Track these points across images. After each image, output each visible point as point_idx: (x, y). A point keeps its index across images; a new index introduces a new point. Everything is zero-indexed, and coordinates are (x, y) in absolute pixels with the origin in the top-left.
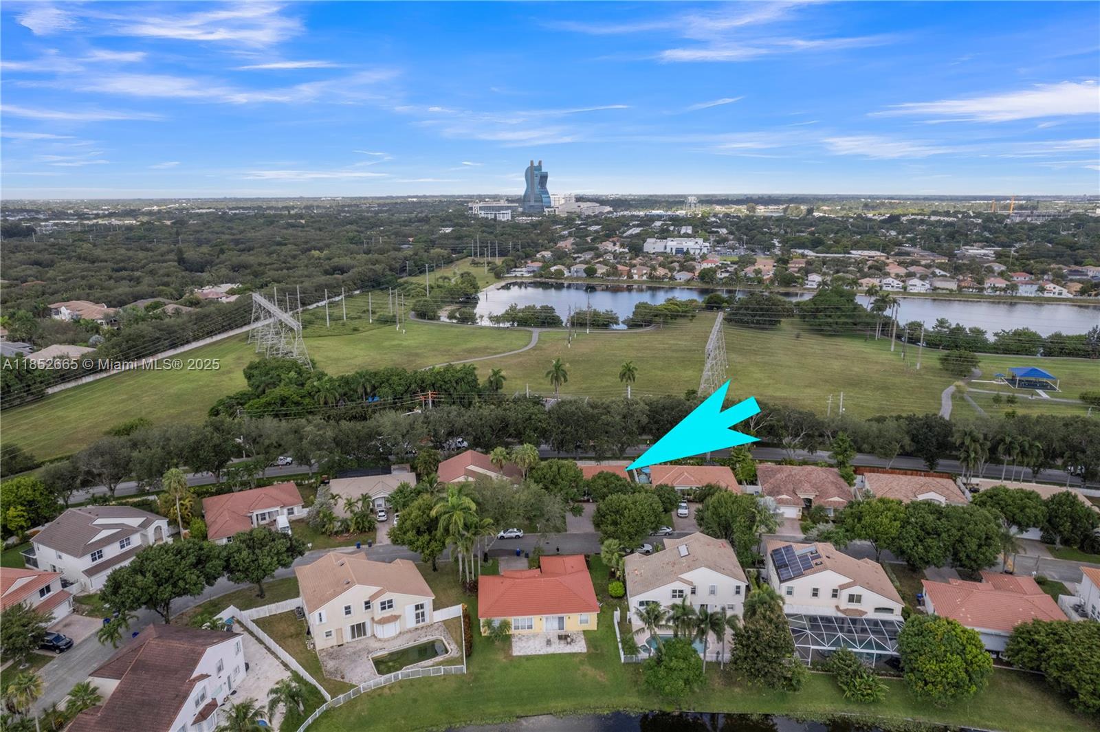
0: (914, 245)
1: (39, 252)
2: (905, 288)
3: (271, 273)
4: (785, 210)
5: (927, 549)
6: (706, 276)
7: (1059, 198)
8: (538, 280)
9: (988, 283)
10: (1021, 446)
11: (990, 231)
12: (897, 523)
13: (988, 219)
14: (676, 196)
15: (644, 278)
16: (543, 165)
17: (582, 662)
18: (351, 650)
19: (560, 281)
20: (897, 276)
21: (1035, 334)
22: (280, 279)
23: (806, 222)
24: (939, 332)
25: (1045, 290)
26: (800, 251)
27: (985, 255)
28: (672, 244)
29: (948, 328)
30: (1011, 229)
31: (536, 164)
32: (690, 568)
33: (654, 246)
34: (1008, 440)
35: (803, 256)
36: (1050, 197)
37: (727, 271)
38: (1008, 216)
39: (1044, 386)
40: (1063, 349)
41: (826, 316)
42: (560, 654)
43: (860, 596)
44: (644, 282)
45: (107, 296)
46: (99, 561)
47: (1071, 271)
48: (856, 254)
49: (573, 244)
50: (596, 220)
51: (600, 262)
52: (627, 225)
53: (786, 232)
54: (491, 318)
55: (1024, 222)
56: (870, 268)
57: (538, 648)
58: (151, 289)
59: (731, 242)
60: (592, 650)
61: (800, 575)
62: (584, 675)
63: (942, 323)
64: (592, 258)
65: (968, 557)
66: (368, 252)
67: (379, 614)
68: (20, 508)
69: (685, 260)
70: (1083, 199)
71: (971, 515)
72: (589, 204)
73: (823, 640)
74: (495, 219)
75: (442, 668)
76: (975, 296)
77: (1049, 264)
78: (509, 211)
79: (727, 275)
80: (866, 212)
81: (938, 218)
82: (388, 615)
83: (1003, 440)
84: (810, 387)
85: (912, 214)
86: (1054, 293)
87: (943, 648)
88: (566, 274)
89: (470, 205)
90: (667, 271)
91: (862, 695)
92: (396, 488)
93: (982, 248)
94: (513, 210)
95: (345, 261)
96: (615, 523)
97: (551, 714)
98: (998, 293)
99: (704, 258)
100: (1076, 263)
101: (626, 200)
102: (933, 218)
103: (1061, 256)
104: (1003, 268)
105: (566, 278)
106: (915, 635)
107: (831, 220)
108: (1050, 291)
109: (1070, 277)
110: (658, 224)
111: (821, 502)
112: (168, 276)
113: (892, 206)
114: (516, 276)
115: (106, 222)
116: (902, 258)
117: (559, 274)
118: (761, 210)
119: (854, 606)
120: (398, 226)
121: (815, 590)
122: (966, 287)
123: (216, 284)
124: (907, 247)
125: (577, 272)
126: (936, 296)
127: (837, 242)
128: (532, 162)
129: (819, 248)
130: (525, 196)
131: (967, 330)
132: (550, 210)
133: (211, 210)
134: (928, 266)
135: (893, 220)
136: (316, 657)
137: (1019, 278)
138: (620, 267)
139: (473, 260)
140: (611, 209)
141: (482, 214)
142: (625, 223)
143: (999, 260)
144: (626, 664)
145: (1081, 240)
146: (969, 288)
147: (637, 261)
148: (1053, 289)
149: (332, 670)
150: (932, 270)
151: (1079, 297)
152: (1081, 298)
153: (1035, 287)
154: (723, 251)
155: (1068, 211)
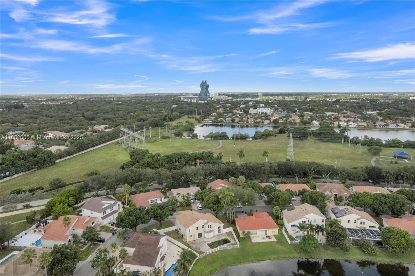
0: (347, 110)
1: (30, 114)
2: (348, 125)
3: (119, 121)
4: (296, 98)
5: (383, 208)
6: (275, 122)
7: (395, 93)
8: (214, 123)
9: (378, 123)
10: (407, 176)
11: (373, 105)
12: (372, 200)
13: (372, 101)
14: (254, 93)
15: (253, 122)
16: (207, 82)
17: (276, 244)
18: (199, 242)
19: (222, 124)
20: (345, 121)
21: (400, 141)
22: (123, 123)
23: (305, 102)
24: (365, 140)
25: (399, 126)
26: (307, 113)
27: (373, 114)
28: (260, 110)
29: (368, 139)
30: (381, 104)
31: (204, 82)
32: (307, 214)
33: (253, 111)
34: (402, 174)
35: (308, 114)
36: (392, 93)
37: (283, 120)
38: (378, 100)
39: (406, 158)
40: (410, 146)
41: (324, 135)
42: (268, 242)
43: (364, 222)
44: (253, 124)
45: (63, 129)
46: (105, 215)
47: (406, 119)
48: (327, 114)
49: (223, 110)
50: (228, 102)
51: (235, 117)
52: (240, 104)
53: (299, 106)
54: (204, 137)
55: (385, 102)
56: (334, 118)
57: (260, 240)
58: (77, 127)
59: (280, 110)
60: (278, 241)
61: (343, 216)
62: (278, 248)
63: (366, 137)
64: (232, 115)
65: (397, 210)
66: (151, 113)
67: (207, 230)
68: (72, 198)
69: (267, 117)
70: (404, 94)
71: (396, 197)
72: (224, 96)
73: (355, 235)
74: (191, 102)
75: (232, 246)
76: (373, 128)
77: (398, 117)
78: (195, 99)
79: (283, 121)
80: (326, 98)
81: (353, 101)
82: (210, 230)
83: (400, 174)
84: (325, 159)
85: (343, 99)
86: (402, 127)
87: (398, 236)
88: (224, 121)
89: (180, 97)
90: (261, 120)
91: (371, 253)
92: (196, 192)
93: (372, 111)
94: (197, 98)
95: (144, 117)
96: (277, 201)
97: (270, 260)
98: (382, 127)
99: (272, 115)
100: (408, 116)
101: (237, 95)
102: (351, 101)
103: (402, 114)
104: (382, 118)
105: (224, 123)
106: (387, 233)
107: (314, 101)
108: (400, 126)
109: (407, 121)
110: (251, 103)
111: (341, 195)
112: (81, 122)
113: (335, 96)
114: (206, 122)
115: (47, 103)
116: (344, 115)
117: (222, 121)
118: (287, 98)
119: (362, 226)
120: (157, 104)
121: (349, 220)
122: (370, 125)
123: (100, 125)
124: (345, 111)
125: (228, 120)
126: (359, 128)
127: (319, 109)
128: (203, 81)
129: (314, 111)
130: (200, 93)
131: (375, 139)
132: (210, 98)
133: (83, 99)
134: (354, 118)
135: (337, 101)
136: (188, 244)
137: (389, 121)
138: (244, 119)
139: (188, 116)
140: (231, 98)
141: (186, 100)
142: (239, 103)
143: (379, 115)
144: (291, 244)
145: (408, 108)
146: (371, 125)
147: (249, 116)
148: (401, 126)
149: (195, 248)
150: (356, 119)
151: (411, 128)
152: (412, 128)
153: (395, 125)
154: (278, 113)
155: (400, 98)
